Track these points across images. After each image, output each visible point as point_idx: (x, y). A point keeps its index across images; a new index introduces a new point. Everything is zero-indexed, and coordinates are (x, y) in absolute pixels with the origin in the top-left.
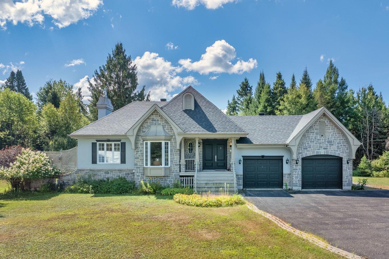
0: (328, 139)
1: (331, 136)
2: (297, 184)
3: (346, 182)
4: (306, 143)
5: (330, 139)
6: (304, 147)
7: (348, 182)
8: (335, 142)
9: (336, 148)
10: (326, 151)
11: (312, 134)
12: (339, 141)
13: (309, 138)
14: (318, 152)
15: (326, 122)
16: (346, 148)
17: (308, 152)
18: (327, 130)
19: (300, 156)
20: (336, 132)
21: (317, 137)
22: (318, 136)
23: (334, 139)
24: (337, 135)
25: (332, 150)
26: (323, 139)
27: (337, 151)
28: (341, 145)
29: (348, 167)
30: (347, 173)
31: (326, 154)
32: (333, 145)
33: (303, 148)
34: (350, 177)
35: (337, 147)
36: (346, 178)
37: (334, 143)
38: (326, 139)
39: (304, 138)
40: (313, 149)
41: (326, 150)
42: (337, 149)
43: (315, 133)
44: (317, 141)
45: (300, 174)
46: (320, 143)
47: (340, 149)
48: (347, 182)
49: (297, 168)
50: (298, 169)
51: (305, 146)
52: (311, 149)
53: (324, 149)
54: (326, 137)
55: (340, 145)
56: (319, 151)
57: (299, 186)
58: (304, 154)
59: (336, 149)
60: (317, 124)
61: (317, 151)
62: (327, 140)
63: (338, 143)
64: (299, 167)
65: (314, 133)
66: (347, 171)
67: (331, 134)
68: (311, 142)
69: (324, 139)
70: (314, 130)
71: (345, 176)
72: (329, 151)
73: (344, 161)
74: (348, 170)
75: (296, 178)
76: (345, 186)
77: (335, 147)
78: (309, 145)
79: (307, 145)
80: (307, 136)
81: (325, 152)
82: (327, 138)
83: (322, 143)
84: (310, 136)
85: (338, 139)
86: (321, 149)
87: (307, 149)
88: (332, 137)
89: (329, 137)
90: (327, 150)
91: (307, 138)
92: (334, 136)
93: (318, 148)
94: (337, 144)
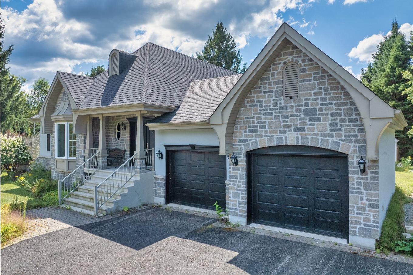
0: (307, 104)
1: (313, 97)
2: (237, 210)
3: (358, 223)
4: (254, 118)
5: (312, 104)
6: (250, 127)
7: (365, 225)
8: (324, 112)
9: (329, 128)
10: (300, 137)
11: (267, 95)
12: (336, 110)
13: (261, 106)
14: (281, 138)
15: (300, 62)
16: (357, 128)
17: (259, 139)
18: (303, 81)
19: (243, 146)
20: (326, 86)
21: (278, 102)
22: (280, 100)
23: (322, 105)
24: (330, 94)
25: (316, 132)
26: (292, 107)
27: (332, 136)
28: (342, 121)
29: (362, 181)
30: (362, 199)
31: (300, 144)
32: (319, 120)
33: (248, 130)
34: (370, 211)
35: (331, 125)
36: (358, 214)
37: (323, 114)
38: (302, 106)
39: (250, 106)
40: (270, 132)
41: (300, 134)
42: (331, 130)
43: (273, 94)
44: (279, 113)
45: (242, 188)
46: (287, 117)
47: (340, 130)
48: (362, 226)
49: (237, 173)
50: (239, 177)
51: (251, 125)
52: (266, 132)
53: (296, 130)
54: (301, 101)
55: (339, 118)
56: (283, 136)
57: (241, 216)
58: (250, 142)
59: (328, 132)
60: (279, 70)
61: (280, 135)
62: (303, 108)
63: (332, 115)
64: (240, 172)
65: (271, 92)
66: (362, 193)
67: (313, 92)
68: (265, 114)
69: (296, 106)
70: (273, 86)
71: (354, 207)
72: (310, 137)
73: (352, 163)
74: (362, 190)
75: (234, 197)
76: (355, 235)
77: (324, 125)
78: (261, 123)
79: (256, 122)
80: (257, 102)
81: (298, 138)
82: (303, 103)
83: (292, 116)
84: (262, 101)
85: (332, 104)
86: (289, 131)
87: (256, 131)
88: (317, 99)
89: (309, 100)
90: (305, 135)
91: (256, 105)
92: (323, 96)
93: (282, 129)
94: (329, 116)
